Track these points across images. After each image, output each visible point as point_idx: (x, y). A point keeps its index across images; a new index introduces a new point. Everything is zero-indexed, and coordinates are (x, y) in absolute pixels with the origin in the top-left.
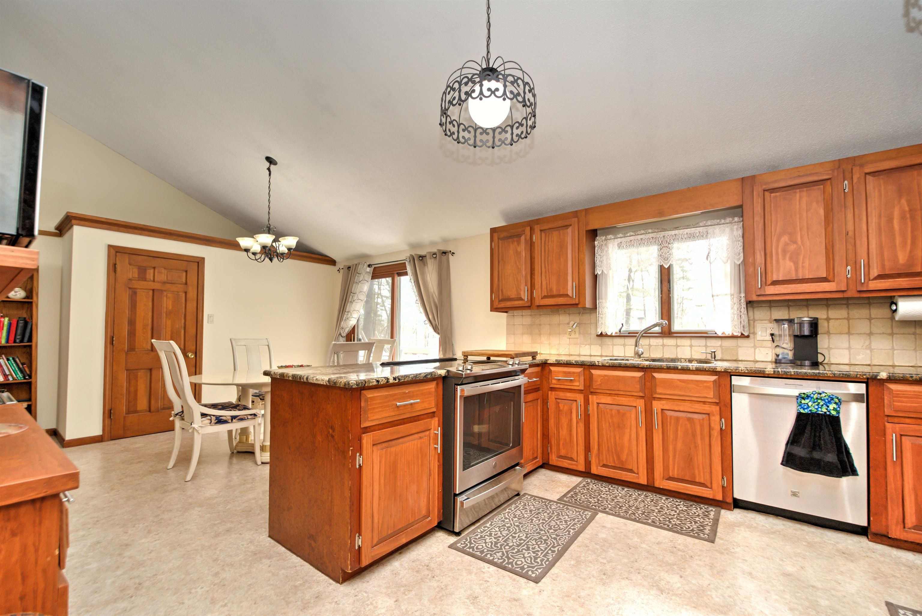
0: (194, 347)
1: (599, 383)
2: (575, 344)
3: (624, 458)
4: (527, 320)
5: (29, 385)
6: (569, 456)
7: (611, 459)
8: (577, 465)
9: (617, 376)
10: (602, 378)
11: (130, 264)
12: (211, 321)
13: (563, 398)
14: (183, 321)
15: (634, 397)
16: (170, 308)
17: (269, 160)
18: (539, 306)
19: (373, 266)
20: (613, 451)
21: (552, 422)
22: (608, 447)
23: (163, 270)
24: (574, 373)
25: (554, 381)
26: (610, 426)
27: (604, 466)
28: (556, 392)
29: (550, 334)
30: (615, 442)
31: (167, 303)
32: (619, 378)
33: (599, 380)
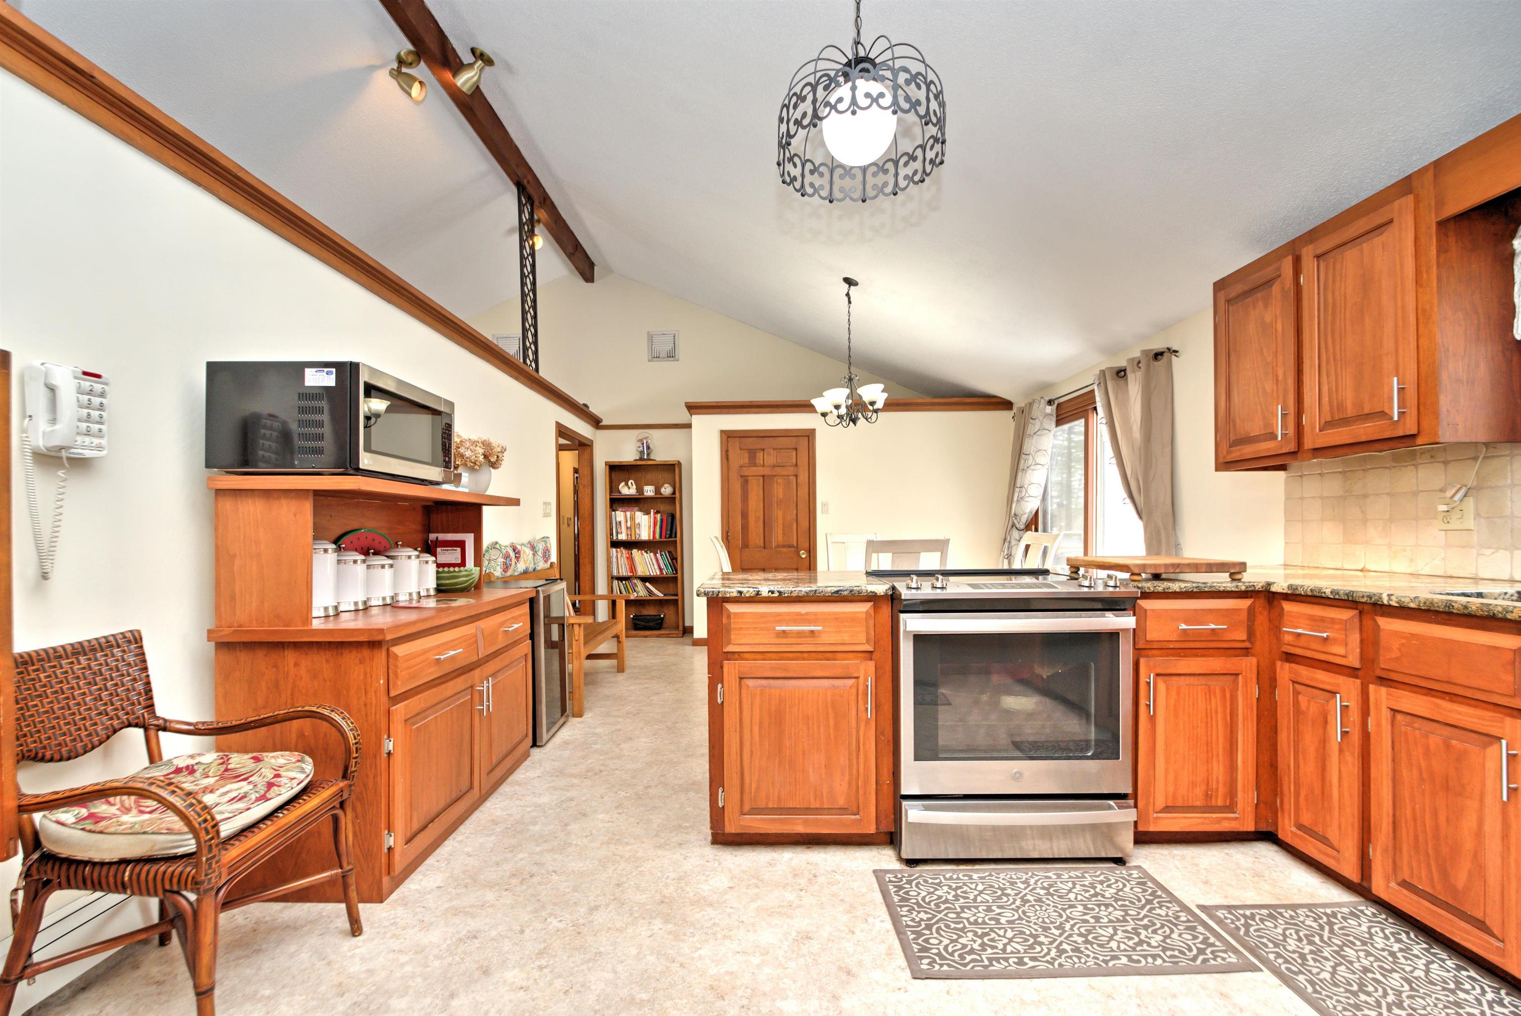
0: (807, 545)
1: (1395, 654)
2: (1464, 547)
3: (1461, 879)
4: (1333, 486)
5: (674, 580)
6: (1319, 829)
7: (1424, 873)
8: (1338, 861)
9: (1444, 641)
10: (1404, 641)
11: (741, 449)
12: (825, 511)
13: (1308, 682)
14: (795, 512)
15: (1501, 709)
16: (781, 496)
17: (849, 282)
18: (1318, 451)
19: (1056, 402)
20: (1431, 852)
21: (1284, 737)
22: (1416, 837)
23: (772, 451)
24: (1333, 621)
25: (1288, 638)
26: (1422, 780)
27: (1404, 884)
28: (1293, 665)
29: (1391, 520)
30: (1437, 827)
31: (778, 491)
32: (1450, 648)
33: (1395, 645)
